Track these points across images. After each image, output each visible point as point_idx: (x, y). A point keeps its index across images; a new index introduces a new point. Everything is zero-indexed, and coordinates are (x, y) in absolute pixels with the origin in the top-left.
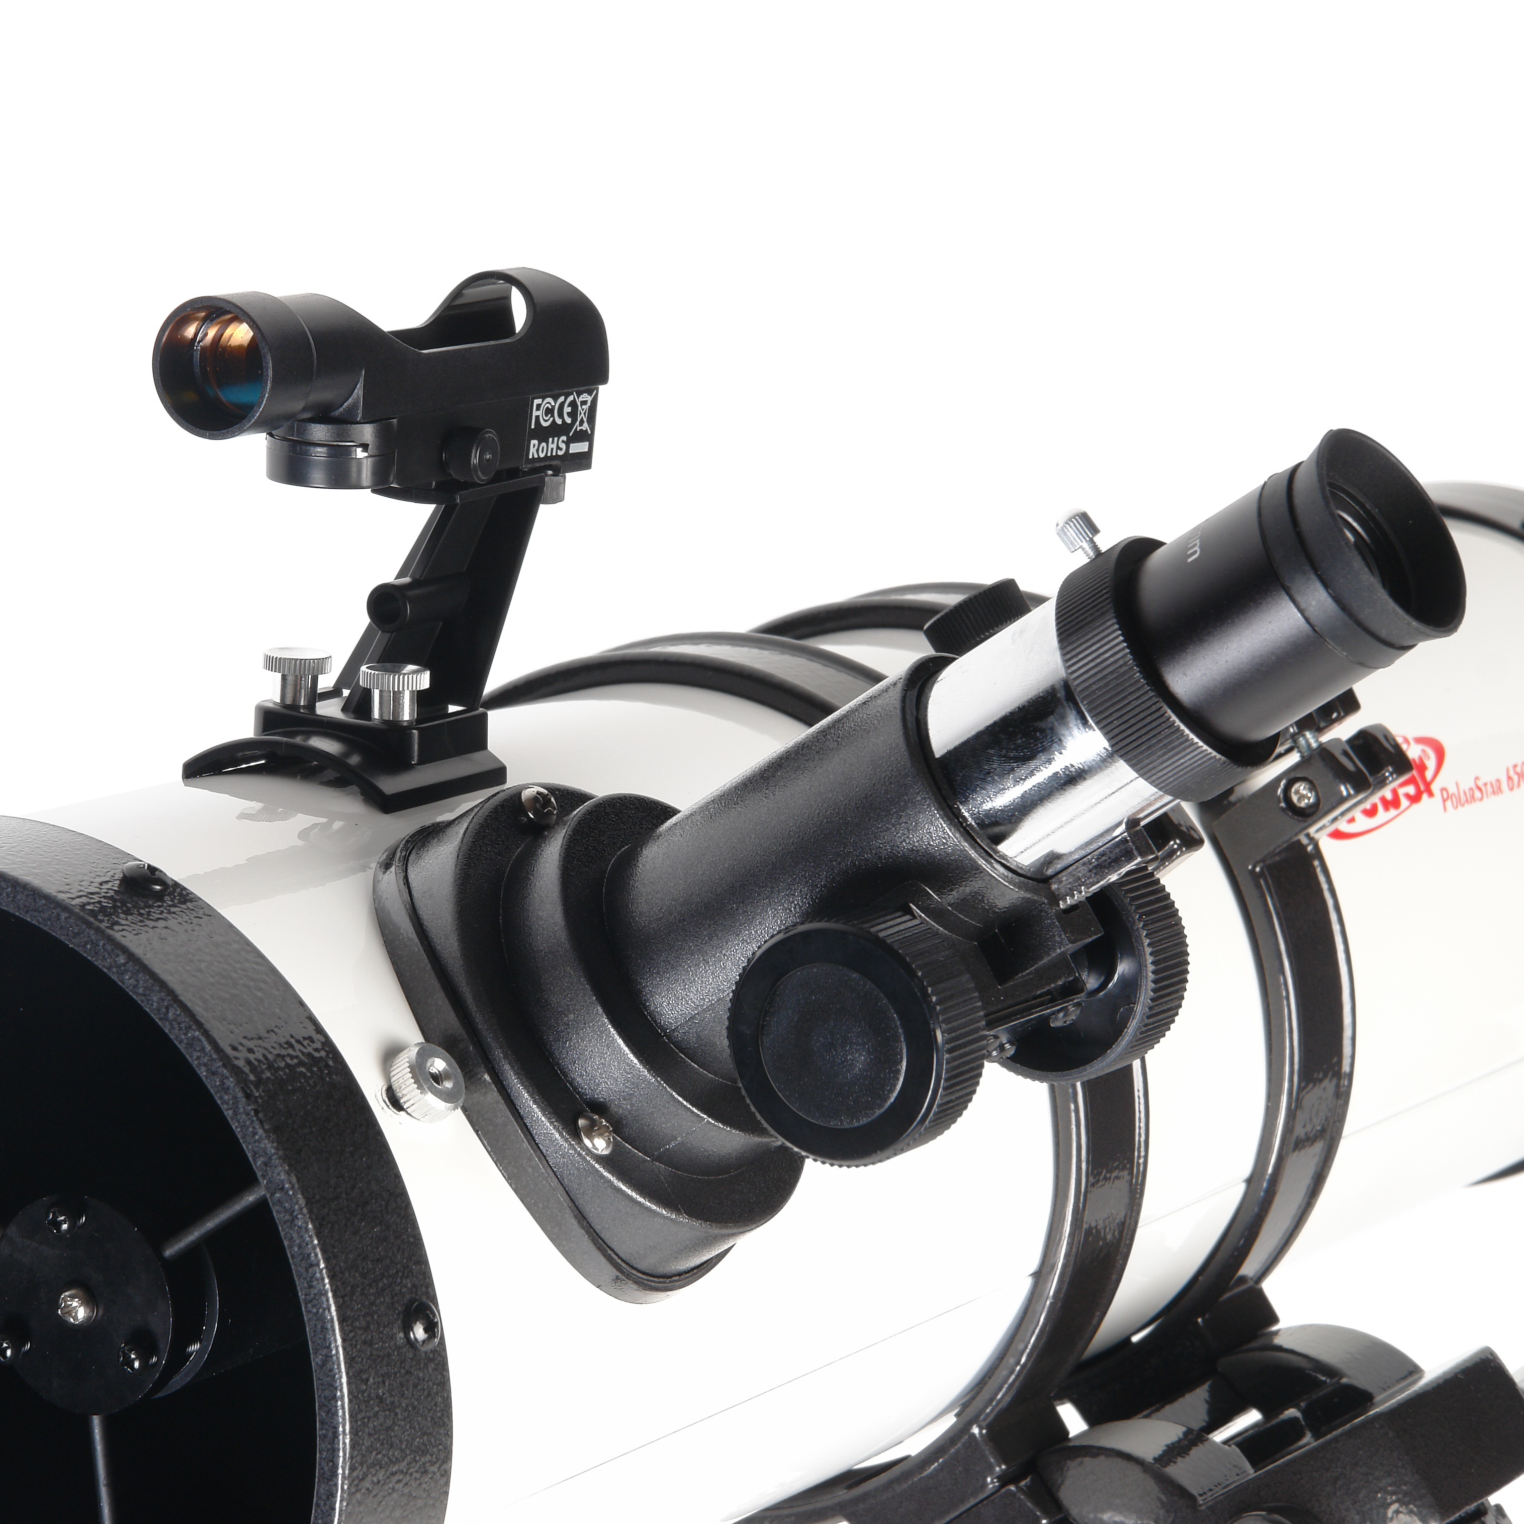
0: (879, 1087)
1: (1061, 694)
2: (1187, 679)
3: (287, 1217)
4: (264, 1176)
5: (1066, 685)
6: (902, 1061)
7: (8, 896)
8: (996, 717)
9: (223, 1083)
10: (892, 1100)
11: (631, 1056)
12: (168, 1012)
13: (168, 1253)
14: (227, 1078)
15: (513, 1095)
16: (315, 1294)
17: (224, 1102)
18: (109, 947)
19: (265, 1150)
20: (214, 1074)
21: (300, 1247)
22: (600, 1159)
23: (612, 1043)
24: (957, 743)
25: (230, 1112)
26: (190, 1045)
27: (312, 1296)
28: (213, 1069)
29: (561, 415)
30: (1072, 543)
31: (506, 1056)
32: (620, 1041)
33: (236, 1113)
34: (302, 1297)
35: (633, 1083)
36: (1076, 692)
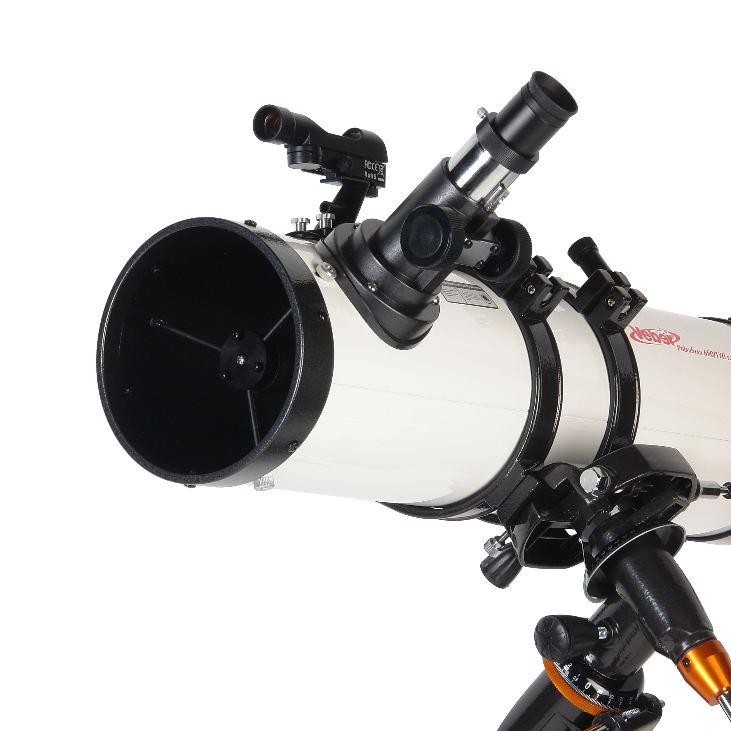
0: (436, 243)
1: (478, 146)
2: (507, 134)
3: (286, 281)
4: (279, 273)
5: (479, 143)
6: (441, 234)
7: (214, 222)
8: (464, 156)
9: (268, 252)
10: (440, 245)
11: (380, 264)
12: (254, 239)
13: (264, 339)
14: (269, 251)
15: (350, 276)
16: (293, 299)
17: (269, 257)
18: (239, 227)
19: (279, 266)
20: (266, 251)
21: (289, 288)
22: (374, 293)
23: (375, 262)
24: (455, 166)
25: (270, 259)
26: (260, 245)
27: (292, 299)
28: (266, 249)
29: (374, 168)
30: (480, 115)
31: (347, 267)
32: (377, 261)
33: (272, 259)
34: (290, 300)
35: (381, 273)
36: (481, 143)
